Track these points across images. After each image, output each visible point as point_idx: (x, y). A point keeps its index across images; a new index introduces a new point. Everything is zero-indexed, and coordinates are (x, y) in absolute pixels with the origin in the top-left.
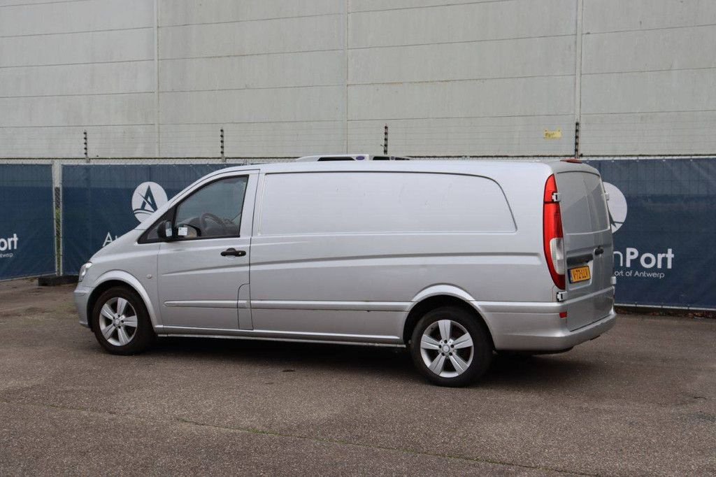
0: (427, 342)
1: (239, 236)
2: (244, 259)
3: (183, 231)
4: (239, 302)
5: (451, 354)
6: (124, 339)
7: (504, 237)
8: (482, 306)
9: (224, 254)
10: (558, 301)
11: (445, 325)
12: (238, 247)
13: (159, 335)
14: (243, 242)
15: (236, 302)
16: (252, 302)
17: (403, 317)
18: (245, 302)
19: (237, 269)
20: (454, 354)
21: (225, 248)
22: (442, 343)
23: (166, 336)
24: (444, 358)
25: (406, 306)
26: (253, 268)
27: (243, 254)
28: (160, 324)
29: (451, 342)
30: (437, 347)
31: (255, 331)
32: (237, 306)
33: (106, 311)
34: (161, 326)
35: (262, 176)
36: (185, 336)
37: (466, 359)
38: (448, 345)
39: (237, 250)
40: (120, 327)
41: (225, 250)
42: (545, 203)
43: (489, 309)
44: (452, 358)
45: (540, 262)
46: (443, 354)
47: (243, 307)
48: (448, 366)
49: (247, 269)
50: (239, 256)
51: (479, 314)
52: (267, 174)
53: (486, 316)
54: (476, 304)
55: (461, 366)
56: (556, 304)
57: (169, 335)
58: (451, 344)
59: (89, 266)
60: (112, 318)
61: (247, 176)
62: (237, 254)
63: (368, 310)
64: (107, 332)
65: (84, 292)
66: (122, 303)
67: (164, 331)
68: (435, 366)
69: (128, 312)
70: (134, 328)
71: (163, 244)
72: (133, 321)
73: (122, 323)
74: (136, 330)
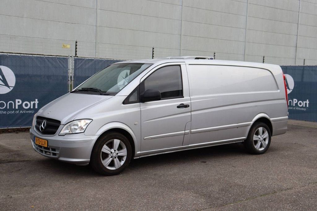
0: (255, 137)
1: (184, 97)
2: (189, 109)
4: (186, 131)
6: (118, 164)
9: (178, 107)
11: (261, 130)
12: (185, 103)
13: (135, 158)
14: (187, 100)
15: (184, 132)
16: (192, 131)
17: (249, 128)
18: (188, 131)
19: (185, 114)
21: (179, 103)
23: (138, 158)
24: (260, 143)
25: (251, 123)
26: (193, 113)
30: (258, 139)
31: (190, 145)
32: (185, 134)
33: (105, 149)
34: (140, 152)
35: (187, 65)
36: (150, 155)
38: (262, 137)
40: (115, 158)
41: (179, 105)
43: (274, 121)
44: (263, 142)
45: (285, 102)
46: (260, 141)
47: (187, 134)
49: (189, 114)
52: (189, 64)
53: (273, 124)
55: (265, 145)
56: (287, 117)
57: (140, 157)
59: (89, 121)
60: (109, 152)
61: (180, 65)
62: (186, 106)
63: (237, 127)
64: (106, 163)
65: (90, 139)
66: (117, 142)
67: (140, 155)
68: (258, 147)
69: (120, 148)
70: (123, 157)
71: (141, 103)
72: (124, 152)
73: (116, 155)
74: (125, 157)
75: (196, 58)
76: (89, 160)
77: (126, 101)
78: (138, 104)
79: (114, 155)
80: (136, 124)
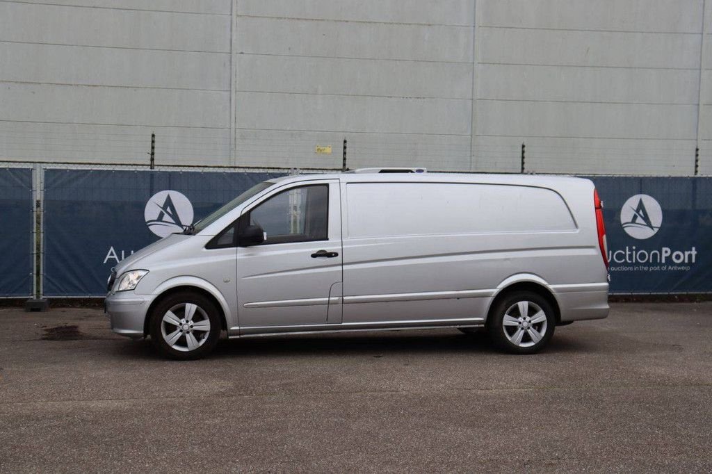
0: (508, 320)
1: (327, 239)
2: (337, 260)
4: (331, 299)
5: (528, 328)
6: (193, 344)
8: (554, 289)
9: (314, 256)
10: (608, 281)
11: (523, 305)
12: (329, 249)
13: (230, 337)
14: (334, 245)
15: (327, 299)
16: (345, 298)
17: (489, 301)
18: (337, 298)
19: (330, 269)
20: (531, 328)
21: (315, 250)
22: (520, 319)
23: (238, 337)
24: (522, 332)
25: (493, 292)
26: (345, 267)
27: (336, 255)
28: (236, 326)
29: (528, 318)
30: (517, 324)
31: (343, 324)
32: (329, 303)
33: (170, 317)
34: (237, 328)
35: (343, 185)
36: (261, 335)
37: (540, 331)
38: (525, 321)
39: (328, 251)
40: (188, 332)
41: (315, 253)
42: (596, 208)
43: (559, 290)
44: (529, 331)
45: (596, 252)
46: (522, 329)
47: (335, 303)
48: (526, 338)
49: (339, 268)
50: (332, 256)
51: (553, 295)
52: (348, 183)
53: (557, 295)
54: (551, 287)
55: (537, 336)
56: (606, 284)
57: (242, 336)
58: (528, 320)
59: (142, 273)
60: (177, 324)
61: (327, 185)
62: (330, 255)
63: (458, 297)
64: (171, 339)
65: (141, 300)
66: (191, 308)
67: (239, 332)
68: (516, 339)
69: (198, 317)
70: (204, 332)
71: (239, 248)
72: (205, 325)
73: (190, 329)
74: (208, 334)
75: (382, 171)
76: (142, 332)
78: (235, 248)
79: (186, 327)
80: (226, 282)
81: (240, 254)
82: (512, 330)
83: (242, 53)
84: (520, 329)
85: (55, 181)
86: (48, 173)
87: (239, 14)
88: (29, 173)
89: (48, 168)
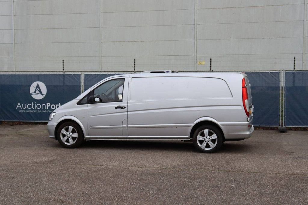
0: (199, 138)
1: (122, 101)
2: (125, 110)
3: (97, 100)
4: (123, 126)
5: (209, 141)
6: (71, 142)
7: (228, 100)
8: (221, 124)
9: (116, 108)
10: (248, 121)
11: (206, 131)
13: (86, 140)
14: (124, 103)
15: (121, 126)
16: (128, 126)
17: (190, 129)
18: (125, 126)
19: (122, 114)
20: (210, 141)
21: (117, 106)
22: (205, 138)
23: (89, 140)
24: (206, 143)
25: (191, 125)
26: (129, 113)
27: (125, 108)
29: (208, 137)
30: (203, 139)
31: (129, 136)
32: (122, 128)
33: (63, 131)
34: (88, 136)
35: (130, 78)
36: (98, 140)
37: (214, 143)
38: (207, 138)
39: (122, 106)
40: (70, 138)
41: (117, 107)
42: (242, 87)
43: (223, 125)
44: (209, 143)
45: (242, 108)
46: (206, 142)
47: (125, 128)
48: (208, 146)
49: (126, 113)
50: (123, 108)
51: (220, 127)
52: (132, 78)
53: (222, 127)
54: (219, 123)
55: (212, 146)
56: (247, 123)
58: (208, 138)
59: (54, 114)
60: (66, 134)
61: (124, 79)
62: (122, 108)
63: (177, 127)
64: (64, 139)
65: (54, 124)
66: (71, 128)
67: (89, 138)
68: (203, 146)
69: (73, 132)
70: (76, 138)
71: (89, 105)
72: (76, 135)
73: (70, 136)
74: (77, 138)
75: (152, 72)
76: (54, 137)
77: (79, 103)
78: (87, 105)
80: (83, 118)
81: (89, 107)
82: (201, 142)
83: (199, 24)
84: (205, 142)
85: (88, 79)
86: (86, 75)
87: (198, 8)
88: (79, 75)
89: (86, 74)
